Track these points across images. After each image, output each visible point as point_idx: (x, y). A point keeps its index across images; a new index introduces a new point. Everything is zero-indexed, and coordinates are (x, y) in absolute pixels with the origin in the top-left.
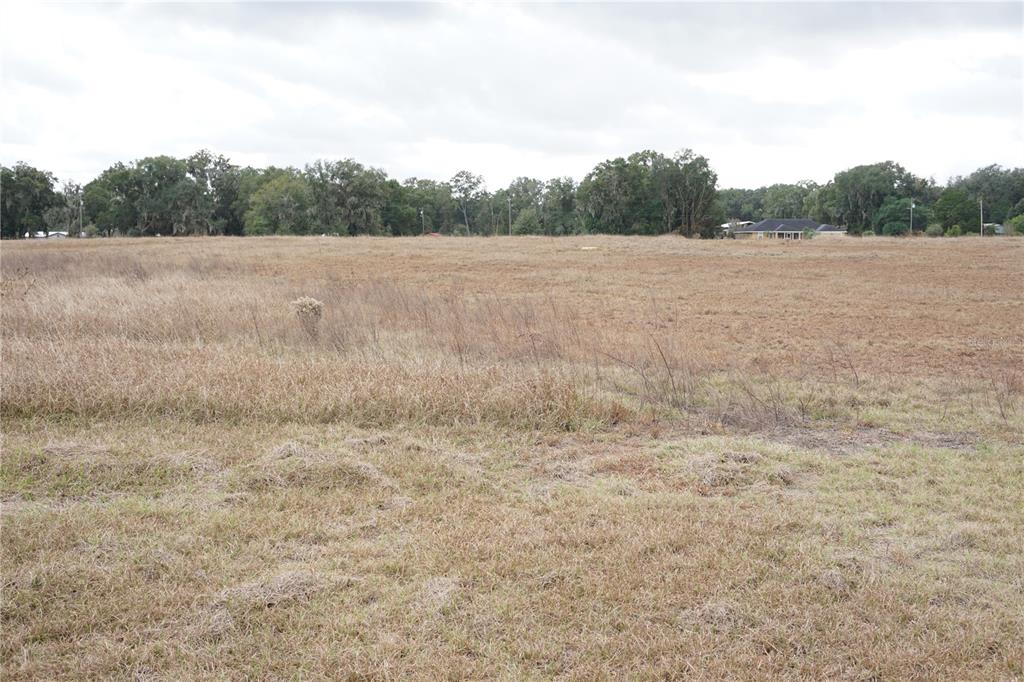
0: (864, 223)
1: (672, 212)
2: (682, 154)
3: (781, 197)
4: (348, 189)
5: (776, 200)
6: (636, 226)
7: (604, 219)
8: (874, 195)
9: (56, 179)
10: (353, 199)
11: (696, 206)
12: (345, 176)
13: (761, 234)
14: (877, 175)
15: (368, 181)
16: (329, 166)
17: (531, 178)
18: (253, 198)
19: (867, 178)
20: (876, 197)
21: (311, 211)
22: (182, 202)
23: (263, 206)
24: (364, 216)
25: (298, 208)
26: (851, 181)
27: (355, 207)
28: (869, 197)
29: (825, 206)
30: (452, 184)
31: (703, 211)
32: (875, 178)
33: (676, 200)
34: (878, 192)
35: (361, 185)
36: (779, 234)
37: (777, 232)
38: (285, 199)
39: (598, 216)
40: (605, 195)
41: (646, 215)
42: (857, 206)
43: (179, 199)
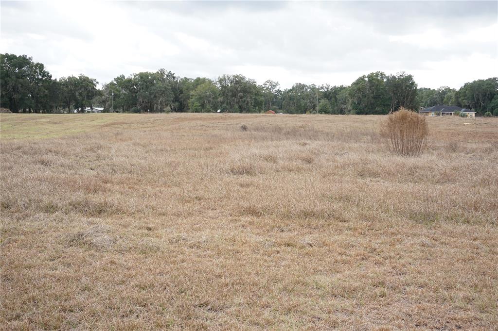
0: (482, 108)
1: (396, 102)
2: (400, 74)
3: (431, 94)
4: (239, 89)
5: (428, 96)
6: (377, 109)
7: (362, 105)
8: (488, 95)
9: (97, 83)
10: (241, 94)
11: (407, 100)
12: (237, 82)
13: (433, 113)
14: (490, 84)
15: (248, 85)
16: (230, 78)
17: (302, 83)
18: (192, 93)
19: (485, 86)
20: (490, 96)
21: (220, 99)
22: (159, 94)
23: (198, 97)
24: (246, 102)
25: (214, 98)
26: (476, 87)
27: (241, 98)
28: (486, 95)
29: (460, 100)
30: (263, 86)
31: (411, 102)
32: (490, 86)
33: (398, 97)
34: (491, 93)
35: (244, 87)
36: (442, 113)
37: (441, 112)
38: (208, 93)
39: (359, 104)
40: (363, 93)
41: (383, 103)
42: (478, 100)
43: (157, 93)
